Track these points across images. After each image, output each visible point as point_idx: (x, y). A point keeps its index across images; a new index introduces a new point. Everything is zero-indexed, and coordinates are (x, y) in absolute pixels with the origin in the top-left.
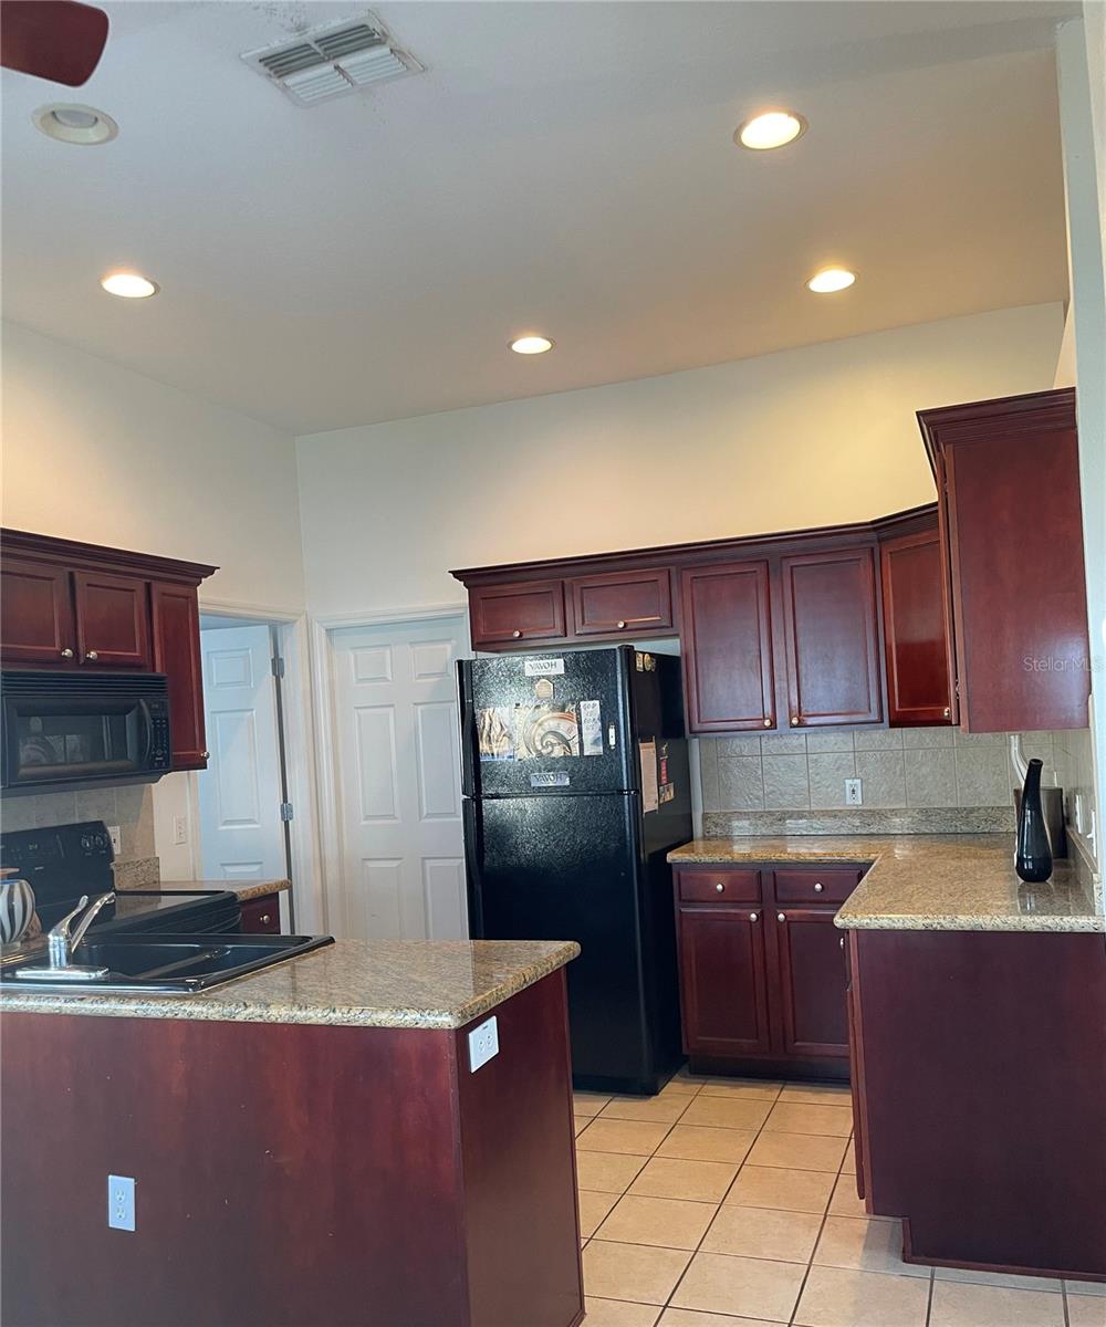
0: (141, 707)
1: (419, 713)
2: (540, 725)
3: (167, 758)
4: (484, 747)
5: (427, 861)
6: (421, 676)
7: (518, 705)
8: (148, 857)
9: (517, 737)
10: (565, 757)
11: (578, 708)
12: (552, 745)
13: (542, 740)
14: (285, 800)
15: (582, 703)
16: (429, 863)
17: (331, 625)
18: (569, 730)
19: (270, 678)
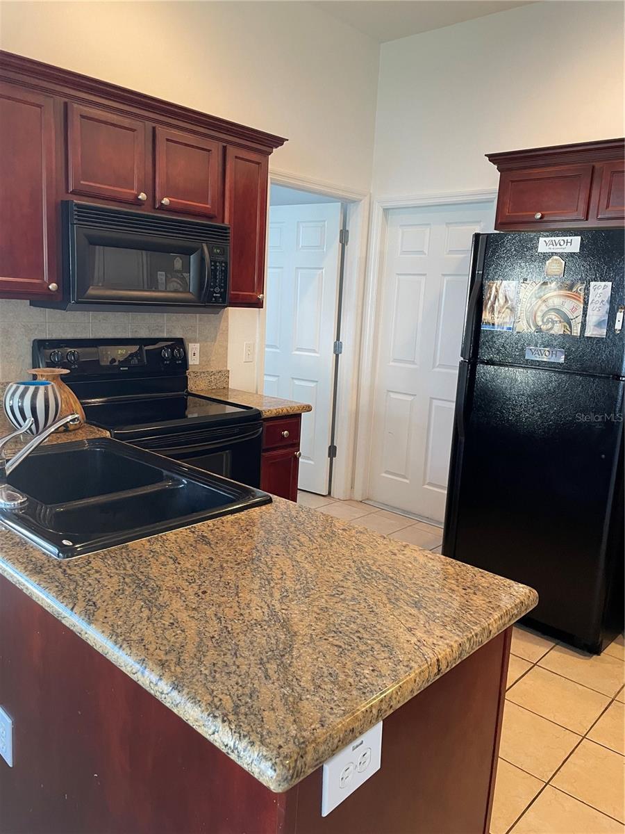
0: (203, 250)
1: (445, 282)
2: (544, 301)
3: (223, 295)
4: (486, 316)
5: (434, 400)
6: (451, 252)
7: (526, 280)
8: (220, 369)
9: (520, 309)
10: (564, 335)
11: (587, 289)
12: (553, 322)
13: (543, 316)
14: (338, 339)
15: (592, 284)
16: (435, 402)
17: (388, 205)
18: (574, 310)
19: (337, 245)
